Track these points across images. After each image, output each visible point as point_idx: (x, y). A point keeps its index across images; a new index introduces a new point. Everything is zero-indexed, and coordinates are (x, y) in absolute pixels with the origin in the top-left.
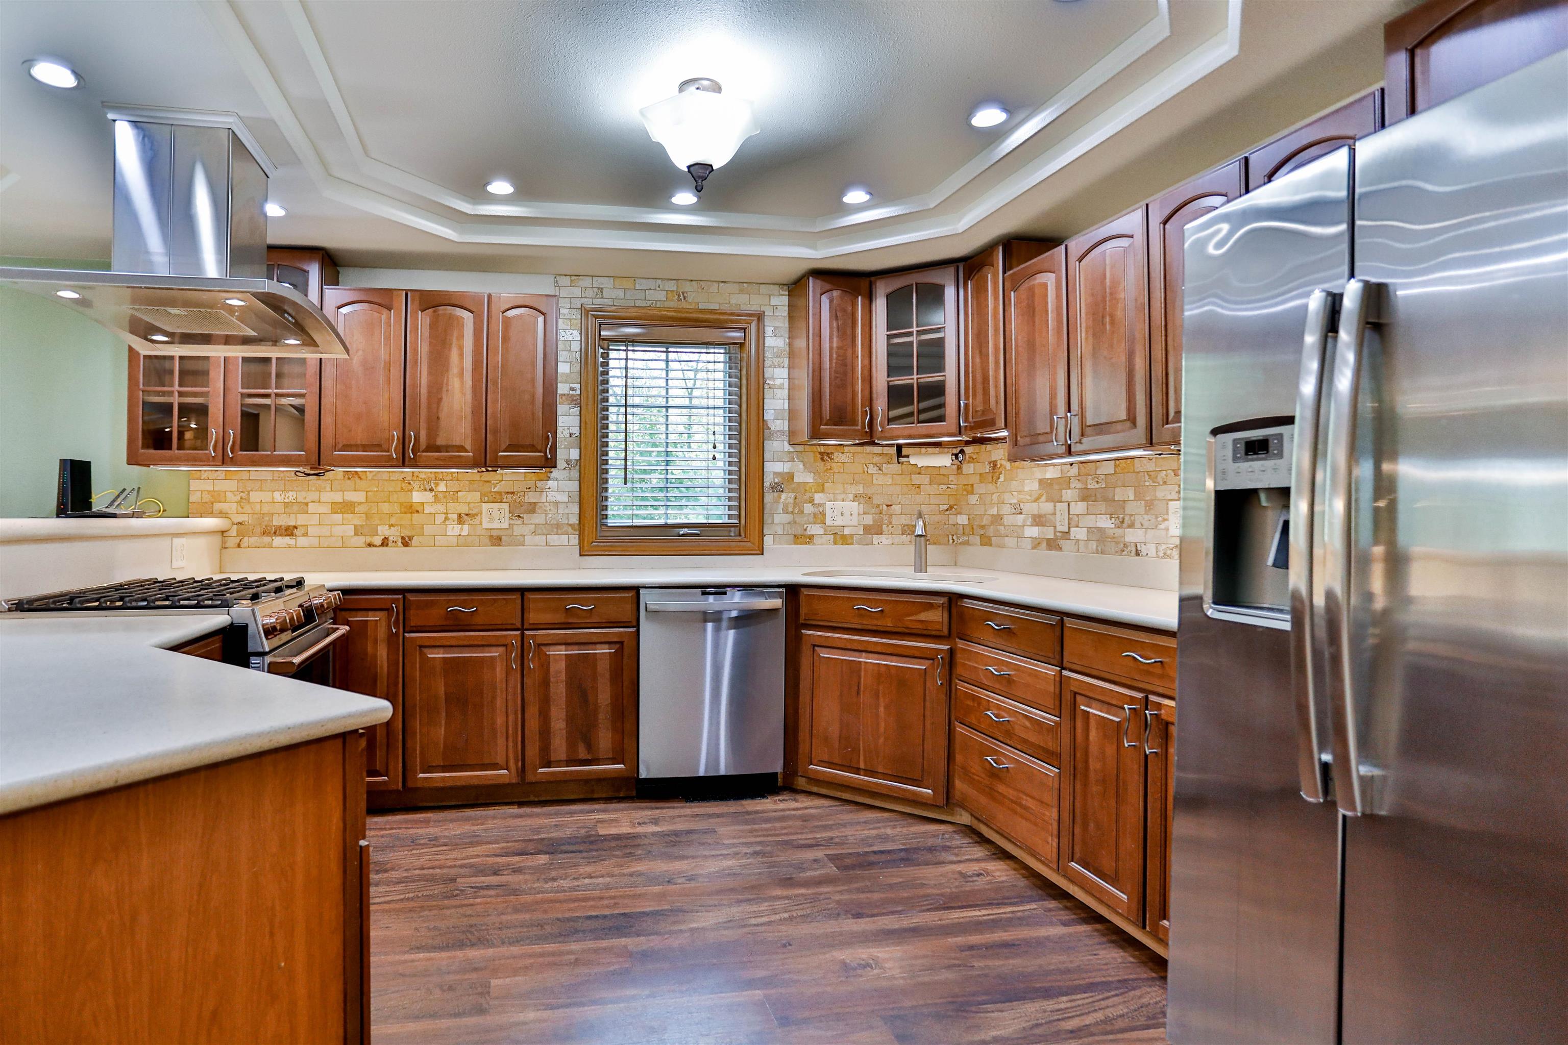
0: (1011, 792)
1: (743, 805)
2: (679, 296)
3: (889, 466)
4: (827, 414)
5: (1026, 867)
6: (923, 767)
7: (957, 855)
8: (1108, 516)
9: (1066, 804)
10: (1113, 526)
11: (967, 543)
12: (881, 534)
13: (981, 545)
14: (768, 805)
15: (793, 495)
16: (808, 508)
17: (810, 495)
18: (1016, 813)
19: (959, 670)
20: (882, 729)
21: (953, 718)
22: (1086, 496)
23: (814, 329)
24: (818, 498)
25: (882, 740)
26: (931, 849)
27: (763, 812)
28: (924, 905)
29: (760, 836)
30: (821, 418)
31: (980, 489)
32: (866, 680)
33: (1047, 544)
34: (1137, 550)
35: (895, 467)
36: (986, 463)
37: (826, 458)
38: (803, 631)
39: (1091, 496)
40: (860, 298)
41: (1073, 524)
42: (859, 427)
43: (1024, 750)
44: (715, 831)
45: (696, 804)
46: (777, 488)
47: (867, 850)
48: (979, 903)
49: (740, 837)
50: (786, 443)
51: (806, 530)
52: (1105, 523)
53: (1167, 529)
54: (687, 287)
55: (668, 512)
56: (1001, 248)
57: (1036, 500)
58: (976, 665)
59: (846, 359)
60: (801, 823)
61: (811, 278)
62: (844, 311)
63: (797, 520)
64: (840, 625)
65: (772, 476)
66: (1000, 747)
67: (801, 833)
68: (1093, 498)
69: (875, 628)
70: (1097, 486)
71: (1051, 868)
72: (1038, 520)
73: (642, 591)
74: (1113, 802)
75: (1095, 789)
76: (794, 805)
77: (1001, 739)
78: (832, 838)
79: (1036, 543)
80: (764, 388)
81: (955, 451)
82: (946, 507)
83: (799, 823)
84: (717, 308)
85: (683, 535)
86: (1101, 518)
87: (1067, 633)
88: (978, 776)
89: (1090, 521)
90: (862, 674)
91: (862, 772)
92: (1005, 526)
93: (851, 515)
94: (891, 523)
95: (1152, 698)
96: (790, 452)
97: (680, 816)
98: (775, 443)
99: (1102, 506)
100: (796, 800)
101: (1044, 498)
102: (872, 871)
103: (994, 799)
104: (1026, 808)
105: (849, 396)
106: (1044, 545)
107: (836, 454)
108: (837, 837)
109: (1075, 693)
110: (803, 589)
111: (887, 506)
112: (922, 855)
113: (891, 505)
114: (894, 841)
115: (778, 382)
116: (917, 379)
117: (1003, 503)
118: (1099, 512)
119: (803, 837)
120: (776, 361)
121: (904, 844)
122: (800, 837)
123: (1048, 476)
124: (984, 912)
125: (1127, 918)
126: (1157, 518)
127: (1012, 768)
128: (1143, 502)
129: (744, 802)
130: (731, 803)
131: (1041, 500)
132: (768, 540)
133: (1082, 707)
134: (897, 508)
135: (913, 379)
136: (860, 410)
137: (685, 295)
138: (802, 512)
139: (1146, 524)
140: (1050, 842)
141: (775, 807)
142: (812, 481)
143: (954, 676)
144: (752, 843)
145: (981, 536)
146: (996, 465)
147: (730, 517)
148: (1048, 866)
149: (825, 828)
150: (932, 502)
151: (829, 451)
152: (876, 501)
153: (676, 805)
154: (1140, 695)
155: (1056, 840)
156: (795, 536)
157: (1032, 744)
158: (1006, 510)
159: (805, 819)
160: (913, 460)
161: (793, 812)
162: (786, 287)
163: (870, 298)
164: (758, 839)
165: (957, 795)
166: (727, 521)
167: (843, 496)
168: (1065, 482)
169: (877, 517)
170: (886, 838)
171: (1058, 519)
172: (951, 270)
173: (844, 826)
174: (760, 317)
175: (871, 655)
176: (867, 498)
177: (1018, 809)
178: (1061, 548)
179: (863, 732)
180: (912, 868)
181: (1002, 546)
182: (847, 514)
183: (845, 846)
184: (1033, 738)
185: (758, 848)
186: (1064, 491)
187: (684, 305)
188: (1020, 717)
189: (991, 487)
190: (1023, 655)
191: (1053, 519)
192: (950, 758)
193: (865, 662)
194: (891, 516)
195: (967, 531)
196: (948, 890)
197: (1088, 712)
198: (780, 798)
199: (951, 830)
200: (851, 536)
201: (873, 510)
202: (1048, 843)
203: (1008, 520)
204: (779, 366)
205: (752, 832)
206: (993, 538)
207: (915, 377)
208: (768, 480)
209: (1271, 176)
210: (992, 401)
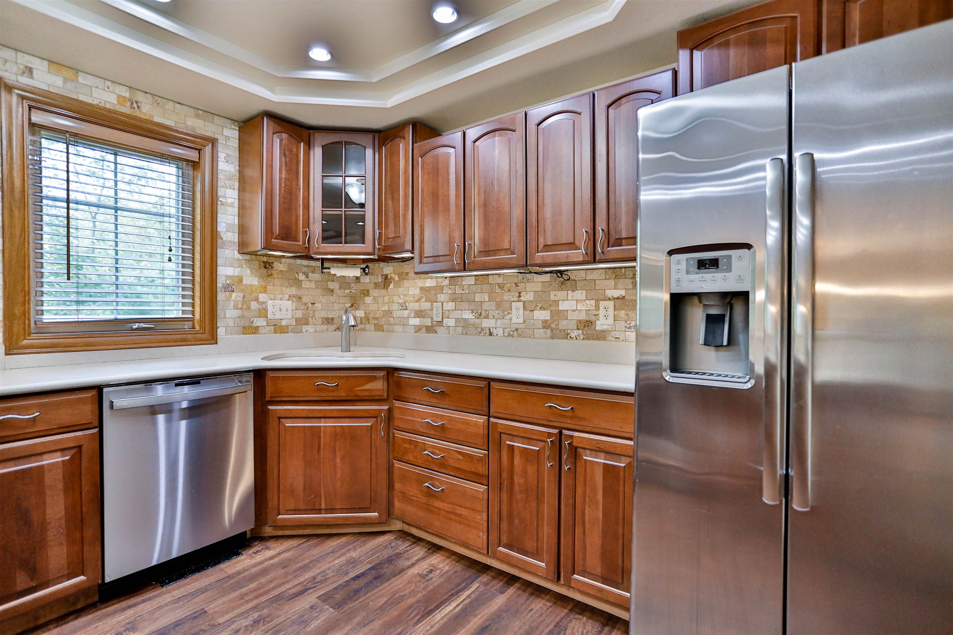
0: (447, 505)
1: (222, 570)
2: (132, 104)
3: (313, 275)
4: (277, 230)
5: (454, 553)
6: (371, 497)
7: (408, 559)
8: (471, 311)
9: (494, 510)
10: (474, 317)
11: (364, 329)
12: (308, 324)
13: (375, 330)
14: (246, 561)
15: (241, 295)
16: (254, 305)
17: (256, 295)
18: (451, 520)
19: (397, 423)
20: (339, 476)
21: (391, 458)
22: (454, 299)
23: (267, 162)
24: (262, 297)
25: (339, 484)
26: (390, 560)
27: (244, 570)
28: (414, 617)
29: (252, 600)
30: (272, 233)
31: (375, 293)
32: (324, 440)
33: (426, 329)
34: (490, 332)
35: (317, 276)
36: (379, 276)
37: (268, 266)
38: (270, 407)
39: (458, 298)
40: (302, 143)
41: (445, 316)
42: (301, 243)
43: (457, 475)
44: (205, 612)
45: (173, 585)
46: (229, 289)
47: (347, 578)
48: (445, 597)
49: (233, 609)
50: (236, 252)
51: (252, 322)
52: (468, 315)
53: (511, 319)
54: (140, 97)
55: (119, 308)
56: (411, 126)
57: (418, 301)
58: (412, 419)
59: (292, 188)
60: (283, 571)
61: (265, 118)
62: (291, 151)
63: (245, 314)
64: (302, 399)
65: (224, 278)
66: (435, 475)
67: (287, 582)
68: (460, 300)
69: (331, 399)
70: (463, 292)
71: (483, 554)
72: (419, 314)
73: (105, 390)
74: (534, 504)
75: (519, 496)
76: (269, 553)
77: (436, 469)
78: (314, 578)
79: (418, 329)
80: (217, 204)
81: (363, 266)
82: (350, 305)
83: (281, 572)
84: (173, 125)
85: (136, 329)
86: (465, 312)
87: (493, 392)
88: (417, 497)
89: (458, 314)
90: (322, 435)
91: (323, 511)
92: (394, 318)
93: (287, 310)
94: (314, 316)
95: (565, 432)
96: (239, 260)
97: (160, 608)
98: (227, 252)
99: (466, 305)
100: (267, 548)
101: (423, 300)
102: (360, 600)
103: (430, 511)
104: (460, 516)
105: (294, 218)
106: (424, 330)
107: (275, 263)
108: (319, 574)
109: (501, 433)
110: (268, 372)
111: (312, 304)
112: (387, 568)
113: (314, 304)
114: (361, 562)
115: (229, 201)
116: (345, 211)
117: (393, 302)
118: (464, 309)
119: (291, 585)
120: (228, 183)
121: (370, 563)
122: (287, 586)
123: (427, 285)
124: (454, 605)
125: (546, 578)
126: (504, 312)
127: (446, 488)
128: (494, 303)
129: (222, 566)
130: (210, 570)
131: (422, 301)
132: (221, 331)
133: (508, 442)
134: (318, 306)
135: (342, 211)
136: (301, 230)
137: (139, 104)
138: (250, 308)
139: (496, 316)
140: (482, 536)
141: (253, 561)
142: (257, 283)
143: (391, 428)
144: (247, 611)
145: (375, 325)
146: (387, 277)
147: (184, 312)
148: (479, 553)
149: (305, 568)
150: (341, 302)
151: (270, 261)
152: (305, 300)
153: (151, 595)
154: (556, 431)
155: (486, 534)
156: (244, 328)
157: (464, 471)
158: (395, 307)
159: (284, 565)
160: (333, 271)
161: (271, 562)
162: (237, 124)
163: (309, 146)
164: (250, 605)
165: (397, 512)
166: (180, 315)
167: (280, 296)
168: (440, 289)
169: (305, 312)
170: (353, 562)
171: (434, 314)
172: (370, 136)
173: (318, 561)
174: (213, 142)
175: (328, 420)
176: (298, 298)
177: (453, 517)
178: (436, 332)
179: (323, 481)
180: (387, 584)
181: (393, 331)
182: (284, 310)
183: (329, 582)
184: (465, 466)
185: (256, 615)
186: (438, 295)
187: (137, 114)
188: (454, 453)
189: (383, 292)
190: (455, 409)
191: (431, 313)
192: (391, 486)
193: (324, 426)
194: (314, 311)
195: (364, 321)
196: (420, 594)
197: (513, 446)
198: (254, 550)
199: (393, 538)
200: (287, 326)
201: (303, 307)
202: (480, 537)
203: (397, 314)
204: (230, 188)
205: (242, 599)
206: (384, 326)
207: (343, 209)
208: (221, 282)
209: (609, 106)
210: (402, 232)
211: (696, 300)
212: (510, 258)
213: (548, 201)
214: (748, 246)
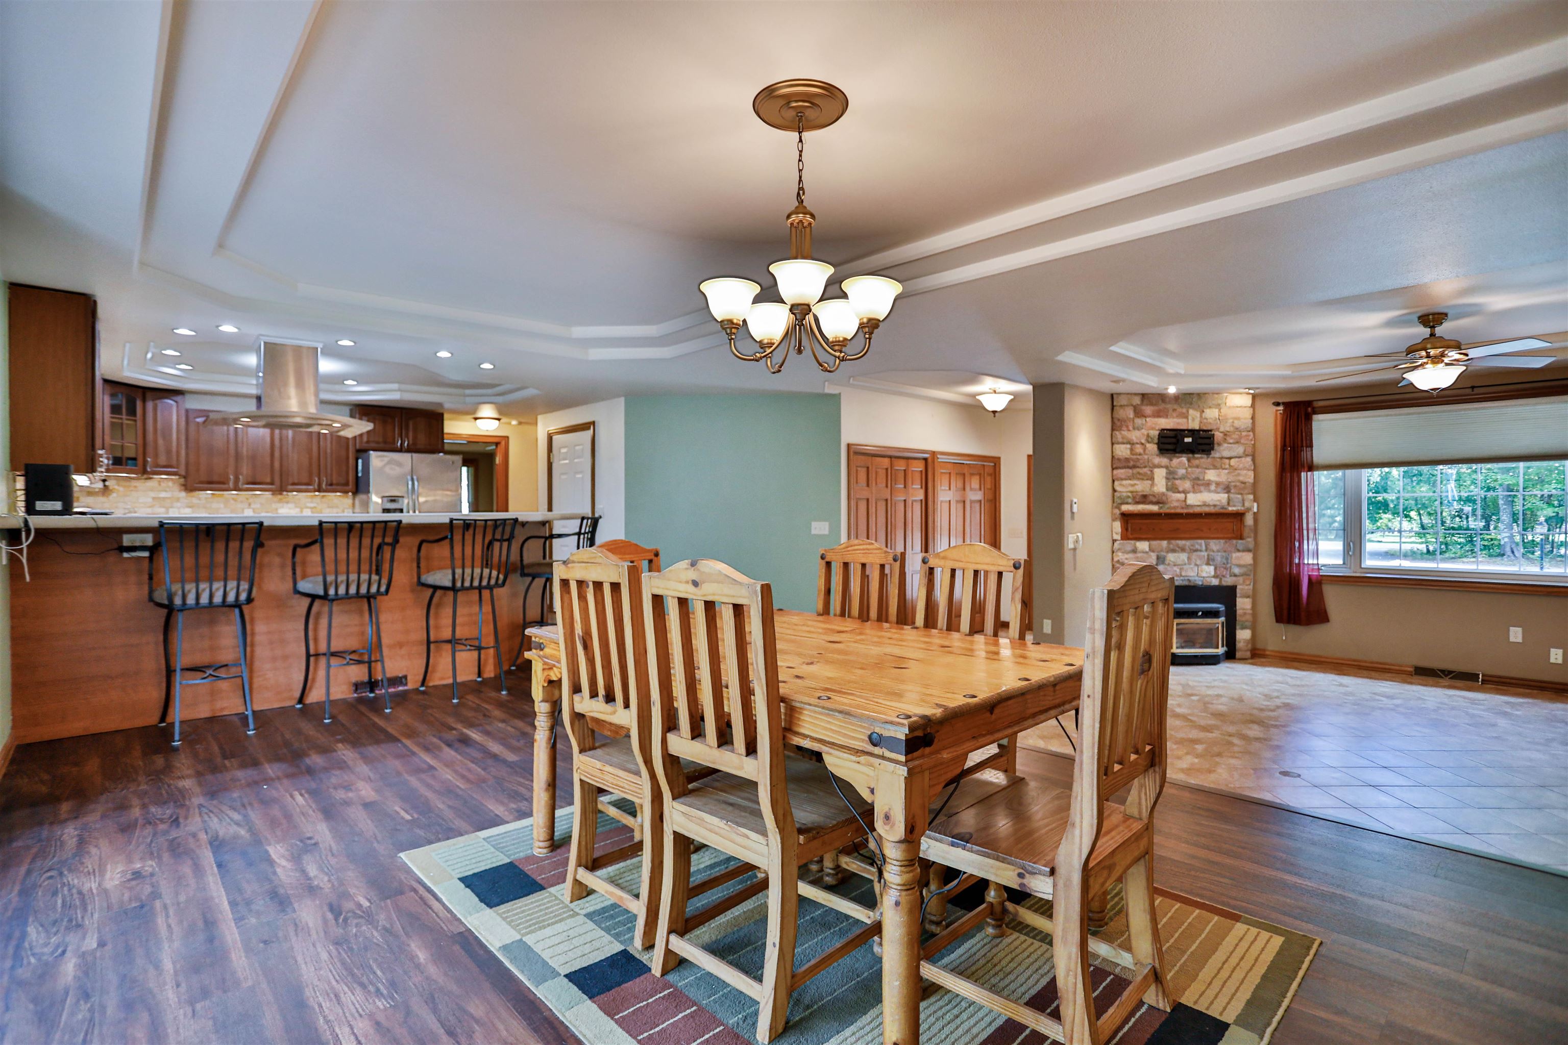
210: (175, 462)
213: (295, 462)
214: (404, 497)
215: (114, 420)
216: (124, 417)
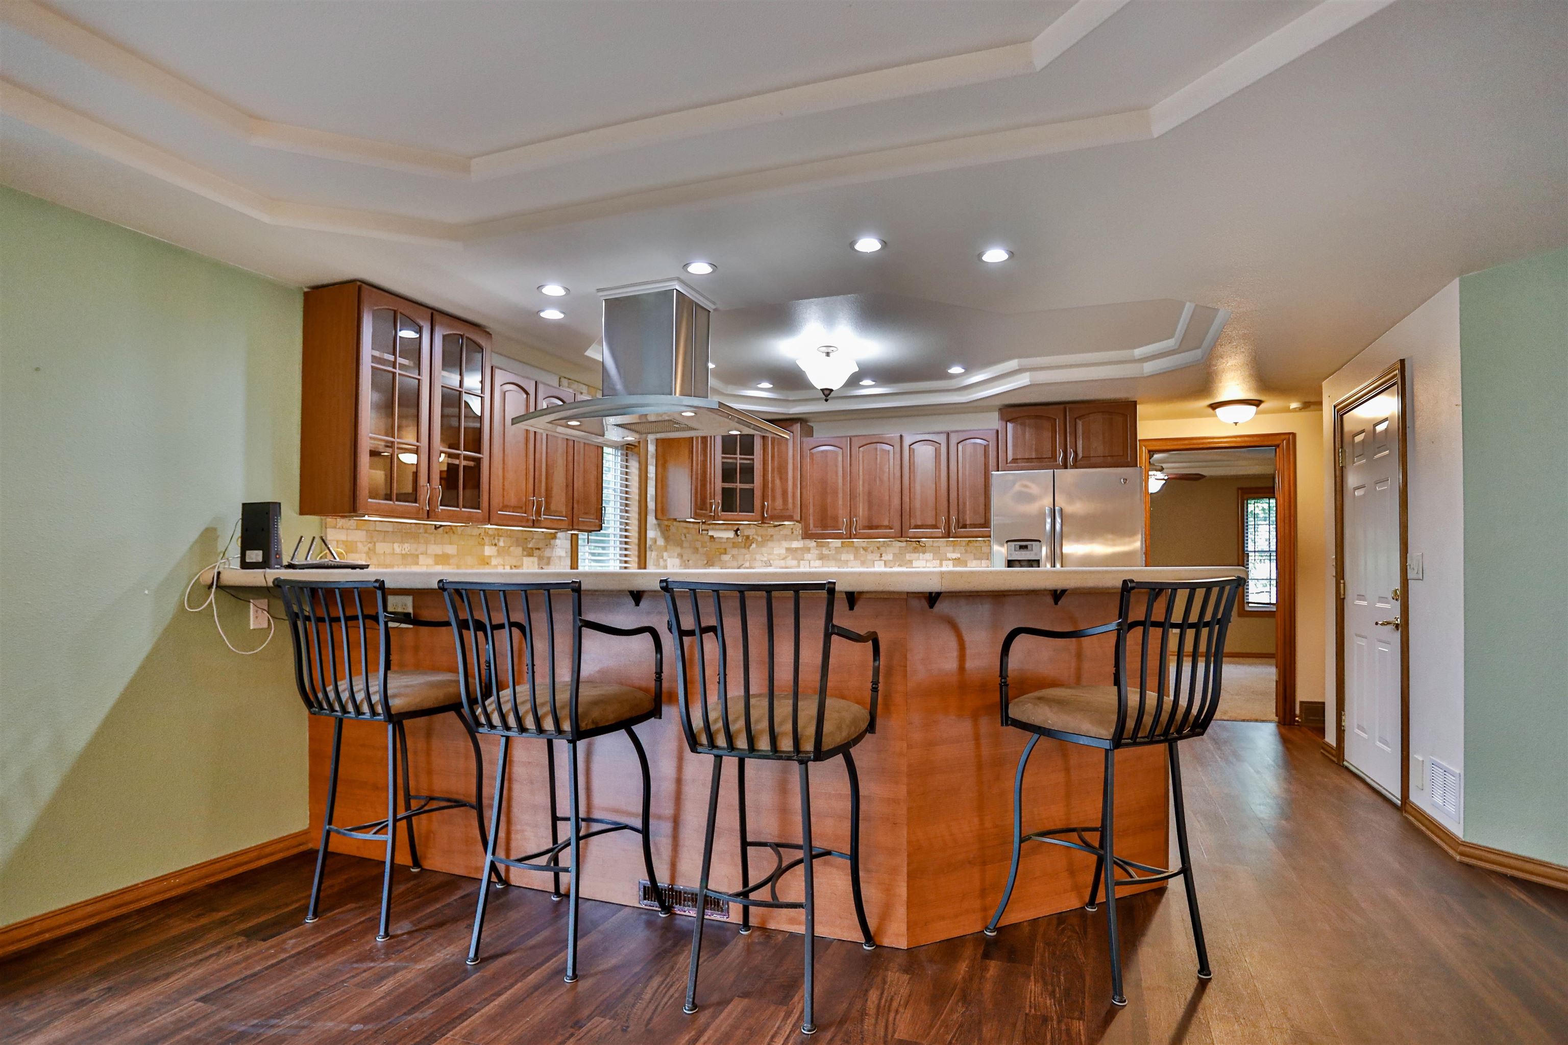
4: (699, 503)
15: (656, 553)
16: (661, 562)
17: (662, 553)
22: (822, 557)
24: (665, 555)
31: (733, 551)
37: (668, 529)
39: (825, 557)
42: (709, 512)
46: (651, 549)
50: (654, 518)
59: (705, 468)
65: (649, 540)
68: (827, 559)
70: (829, 553)
80: (647, 480)
81: (735, 529)
82: (706, 562)
96: (655, 525)
99: (833, 563)
101: (790, 558)
105: (706, 492)
107: (671, 527)
113: (689, 561)
115: (651, 475)
116: (739, 486)
117: (755, 560)
123: (794, 546)
135: (736, 485)
136: (709, 501)
142: (663, 544)
150: (702, 559)
151: (669, 525)
152: (684, 557)
158: (758, 564)
160: (710, 533)
167: (673, 554)
168: (806, 550)
176: (681, 556)
182: (675, 566)
186: (805, 555)
189: (743, 550)
201: (683, 564)
204: (652, 464)
207: (738, 484)
208: (648, 543)
209: (958, 443)
210: (790, 506)
211: (1017, 563)
212: (890, 532)
213: (918, 497)
214: (1040, 541)
215: (725, 460)
216: (738, 456)
